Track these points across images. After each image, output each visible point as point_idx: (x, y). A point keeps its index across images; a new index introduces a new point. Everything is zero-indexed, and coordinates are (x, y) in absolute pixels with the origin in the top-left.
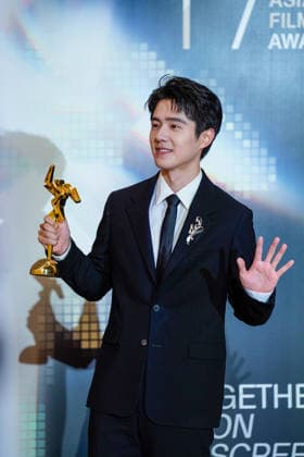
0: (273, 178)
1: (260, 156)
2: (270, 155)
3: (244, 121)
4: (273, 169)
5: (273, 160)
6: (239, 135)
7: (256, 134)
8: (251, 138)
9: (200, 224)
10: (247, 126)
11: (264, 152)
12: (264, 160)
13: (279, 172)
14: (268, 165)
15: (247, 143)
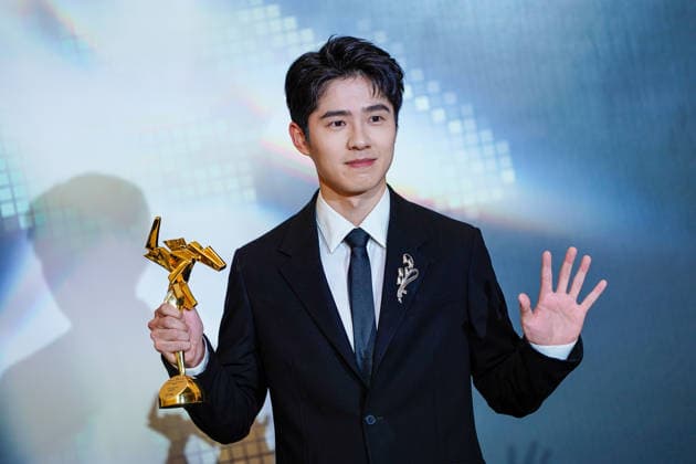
0: (509, 176)
1: (480, 144)
2: (497, 139)
3: (443, 90)
4: (507, 161)
5: (504, 147)
6: (439, 115)
7: (468, 109)
8: (461, 118)
9: (411, 265)
10: (451, 98)
11: (487, 135)
12: (489, 150)
13: (516, 165)
14: (497, 156)
15: (455, 126)
